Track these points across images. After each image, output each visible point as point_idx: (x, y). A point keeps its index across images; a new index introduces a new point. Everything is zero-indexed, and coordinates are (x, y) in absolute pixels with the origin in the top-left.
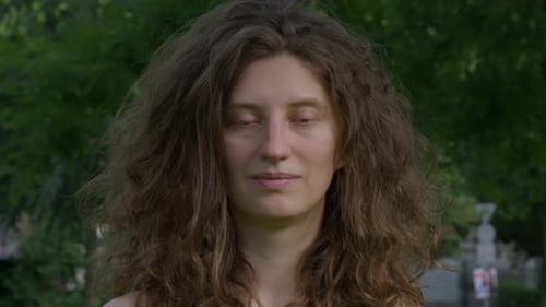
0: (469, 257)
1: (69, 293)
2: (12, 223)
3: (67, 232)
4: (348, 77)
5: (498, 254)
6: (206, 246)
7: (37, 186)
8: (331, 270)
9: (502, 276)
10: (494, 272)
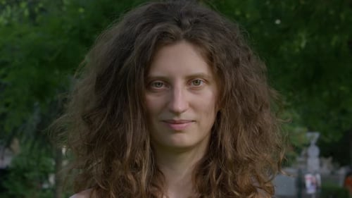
0: (302, 167)
1: (44, 190)
2: (8, 145)
3: (43, 151)
4: (224, 56)
5: (321, 165)
6: (136, 167)
7: (24, 121)
8: (214, 176)
9: (323, 179)
10: (318, 177)
